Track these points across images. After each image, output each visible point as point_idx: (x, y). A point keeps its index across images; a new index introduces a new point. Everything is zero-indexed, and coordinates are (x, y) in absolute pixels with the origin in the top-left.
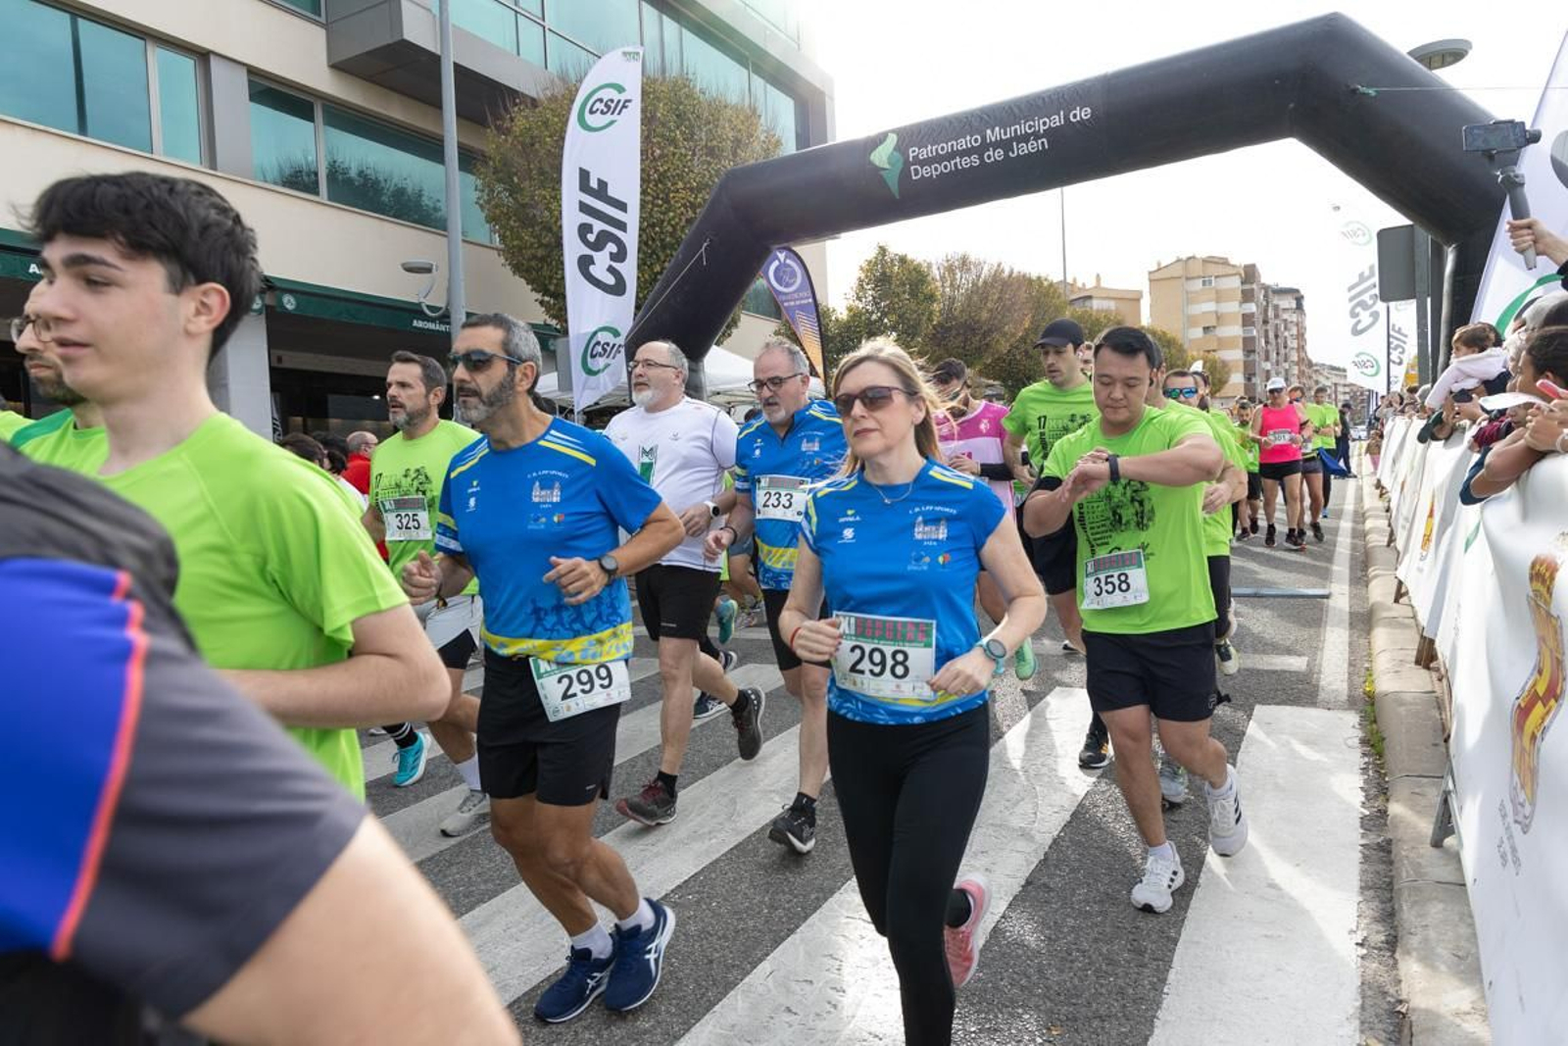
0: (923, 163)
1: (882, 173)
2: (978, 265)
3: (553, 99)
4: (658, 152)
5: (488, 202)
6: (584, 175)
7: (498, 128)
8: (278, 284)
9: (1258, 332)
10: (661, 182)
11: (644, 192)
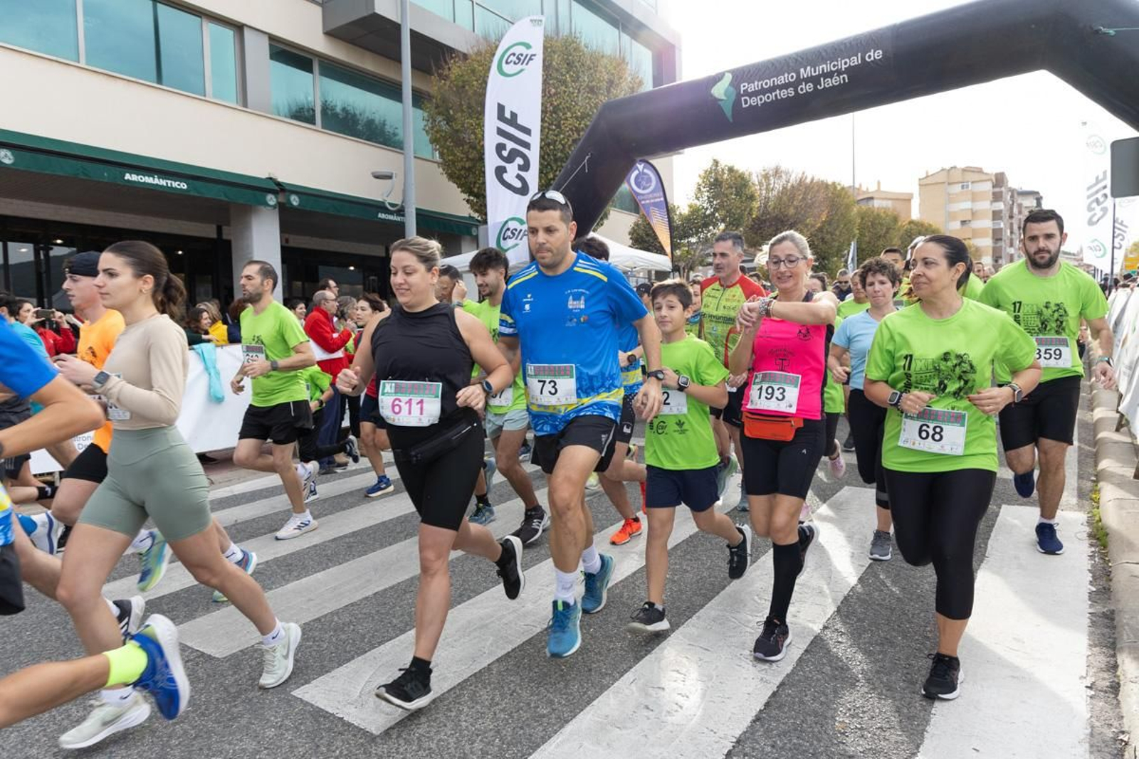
0: (751, 95)
1: (720, 103)
2: (787, 173)
3: (479, 53)
4: (553, 90)
5: (432, 128)
6: (501, 108)
7: (440, 75)
8: (287, 188)
9: (1005, 224)
10: (555, 113)
11: (543, 120)
